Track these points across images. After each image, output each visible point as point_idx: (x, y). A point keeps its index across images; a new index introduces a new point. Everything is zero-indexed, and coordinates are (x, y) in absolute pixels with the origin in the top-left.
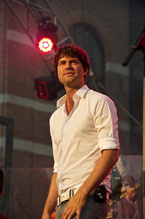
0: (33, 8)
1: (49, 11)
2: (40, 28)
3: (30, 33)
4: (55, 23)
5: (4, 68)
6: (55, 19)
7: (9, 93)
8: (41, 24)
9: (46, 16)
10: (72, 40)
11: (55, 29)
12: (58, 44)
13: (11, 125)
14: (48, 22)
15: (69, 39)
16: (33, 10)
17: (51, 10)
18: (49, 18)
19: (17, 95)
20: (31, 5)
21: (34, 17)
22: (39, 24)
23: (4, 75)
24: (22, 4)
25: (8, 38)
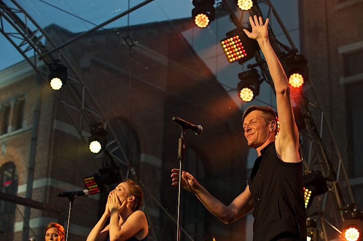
0: (87, 114)
2: (92, 132)
3: (82, 135)
4: (105, 128)
6: (106, 124)
7: (52, 177)
8: (93, 128)
9: (98, 122)
10: (119, 143)
11: (105, 133)
14: (99, 127)
15: (116, 142)
16: (87, 115)
17: (102, 116)
18: (100, 124)
20: (84, 110)
21: (87, 122)
22: (91, 128)
24: (78, 110)
25: (55, 127)
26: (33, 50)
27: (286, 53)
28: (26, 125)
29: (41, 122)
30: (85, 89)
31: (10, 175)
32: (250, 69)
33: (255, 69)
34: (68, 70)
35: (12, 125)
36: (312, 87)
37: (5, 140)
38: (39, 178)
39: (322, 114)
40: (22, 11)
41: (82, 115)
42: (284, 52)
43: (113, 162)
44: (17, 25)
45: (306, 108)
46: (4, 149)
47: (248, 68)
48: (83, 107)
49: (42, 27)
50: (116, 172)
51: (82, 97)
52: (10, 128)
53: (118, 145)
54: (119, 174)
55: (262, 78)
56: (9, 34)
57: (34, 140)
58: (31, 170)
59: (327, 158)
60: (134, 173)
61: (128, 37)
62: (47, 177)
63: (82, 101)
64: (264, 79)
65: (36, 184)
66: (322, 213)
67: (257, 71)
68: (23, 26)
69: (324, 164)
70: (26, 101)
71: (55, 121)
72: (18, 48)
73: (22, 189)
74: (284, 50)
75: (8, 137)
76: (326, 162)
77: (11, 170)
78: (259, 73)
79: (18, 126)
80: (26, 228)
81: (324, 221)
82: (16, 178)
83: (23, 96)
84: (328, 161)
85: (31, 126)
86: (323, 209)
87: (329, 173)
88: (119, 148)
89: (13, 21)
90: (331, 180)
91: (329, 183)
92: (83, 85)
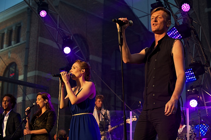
0: (61, 31)
1: (69, 33)
2: (64, 41)
3: (58, 44)
4: (71, 39)
7: (38, 70)
8: (65, 39)
9: (67, 35)
10: (79, 48)
12: (73, 49)
13: (47, 90)
14: (68, 38)
15: (78, 47)
16: (60, 32)
17: (69, 32)
18: (68, 37)
20: (59, 29)
21: (61, 36)
22: (63, 39)
24: (55, 29)
25: (39, 41)
28: (22, 41)
29: (31, 38)
30: (59, 16)
31: (13, 70)
32: (158, 1)
33: (161, 1)
34: (49, 6)
35: (14, 40)
36: (194, 12)
37: (10, 49)
38: (31, 71)
39: (201, 27)
41: (57, 32)
45: (192, 24)
46: (10, 55)
47: (157, 1)
48: (58, 27)
51: (57, 22)
52: (13, 42)
53: (79, 49)
55: (165, 6)
57: (28, 49)
58: (26, 66)
59: (204, 53)
62: (35, 70)
63: (57, 24)
64: (166, 7)
65: (29, 74)
66: (201, 86)
67: (162, 3)
69: (202, 57)
70: (22, 26)
71: (39, 38)
73: (21, 78)
75: (12, 47)
76: (204, 55)
77: (14, 67)
78: (163, 4)
79: (18, 41)
80: (24, 100)
81: (203, 90)
82: (17, 71)
83: (20, 24)
84: (205, 55)
85: (25, 41)
86: (202, 83)
87: (206, 62)
88: (80, 51)
90: (207, 67)
91: (205, 68)
92: (58, 14)
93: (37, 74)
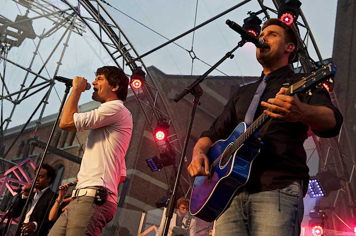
0: (157, 111)
1: (166, 115)
2: (158, 124)
3: (152, 127)
4: (169, 123)
5: (137, 153)
6: (170, 121)
7: (137, 169)
8: (160, 122)
9: (164, 117)
11: (168, 127)
14: (164, 121)
15: (176, 136)
16: (157, 113)
18: (165, 119)
19: (142, 171)
20: (155, 108)
22: (158, 122)
23: (136, 157)
24: (151, 108)
25: (144, 135)
26: (122, 57)
27: (317, 68)
40: (117, 27)
41: (153, 111)
42: (314, 68)
43: (171, 150)
44: (113, 38)
48: (154, 106)
49: (147, 66)
50: (173, 158)
51: (154, 98)
53: (177, 138)
54: (174, 159)
56: (106, 44)
59: (342, 160)
60: (186, 160)
61: (192, 51)
62: (134, 168)
66: (333, 209)
68: (117, 39)
71: (145, 131)
72: (111, 55)
74: (315, 66)
76: (342, 164)
81: (334, 215)
84: (343, 163)
86: (334, 205)
87: (343, 174)
88: (178, 141)
89: (110, 35)
90: (344, 180)
91: (342, 182)
92: (157, 90)
93: (134, 174)
